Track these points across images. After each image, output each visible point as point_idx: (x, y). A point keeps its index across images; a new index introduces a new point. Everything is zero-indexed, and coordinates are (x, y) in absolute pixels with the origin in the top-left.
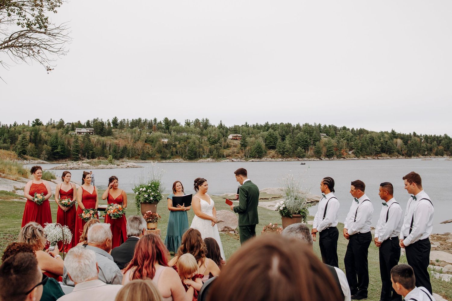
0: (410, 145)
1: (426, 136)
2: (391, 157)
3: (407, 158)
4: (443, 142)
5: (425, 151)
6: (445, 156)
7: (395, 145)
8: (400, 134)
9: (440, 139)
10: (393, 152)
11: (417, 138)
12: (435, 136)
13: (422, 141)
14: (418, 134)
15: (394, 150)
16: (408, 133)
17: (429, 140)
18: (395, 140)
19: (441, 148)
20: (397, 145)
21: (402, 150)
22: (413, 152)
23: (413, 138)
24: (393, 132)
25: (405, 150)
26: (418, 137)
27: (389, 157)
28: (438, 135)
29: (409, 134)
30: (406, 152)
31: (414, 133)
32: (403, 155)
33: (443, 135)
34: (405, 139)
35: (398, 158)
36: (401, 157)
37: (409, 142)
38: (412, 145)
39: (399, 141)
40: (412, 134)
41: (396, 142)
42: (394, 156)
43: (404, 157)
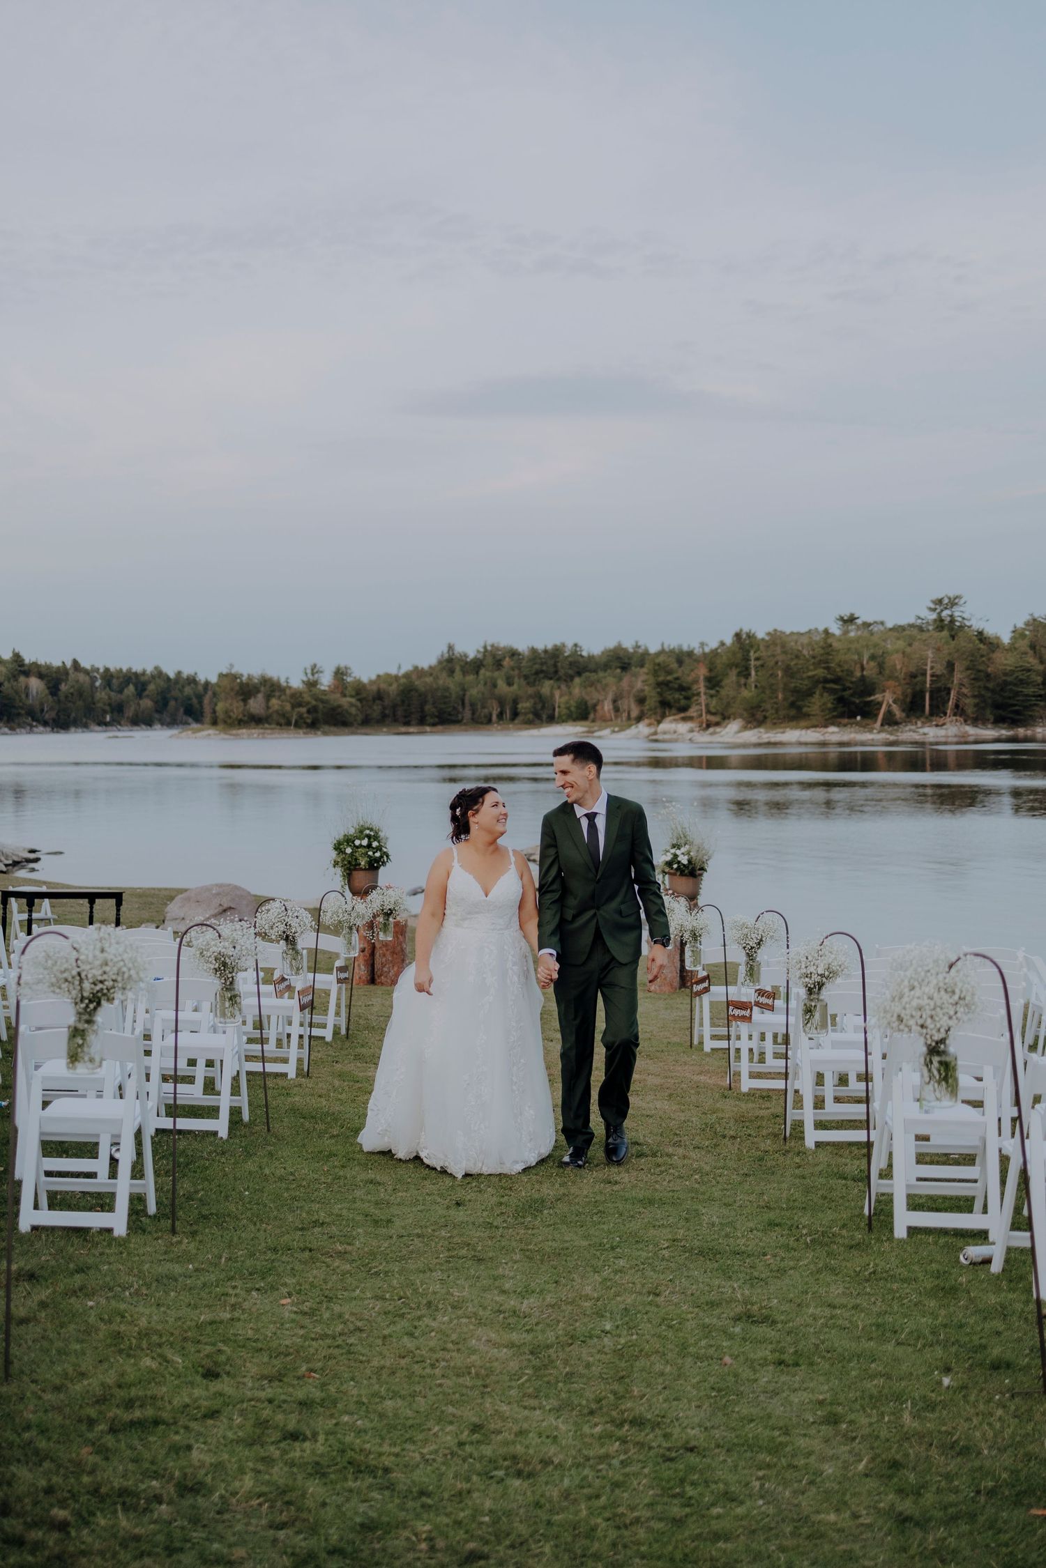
0: (66, 697)
1: (107, 670)
2: (12, 729)
3: (58, 732)
4: (151, 687)
5: (105, 712)
6: (158, 726)
7: (23, 696)
8: (35, 664)
9: (143, 679)
10: (19, 714)
11: (82, 677)
12: (129, 670)
13: (98, 684)
14: (85, 664)
15: (22, 708)
16: (56, 663)
17: (114, 681)
18: (22, 679)
19: (147, 703)
20: (27, 695)
21: (42, 710)
22: (73, 715)
23: (72, 675)
24: (17, 658)
25: (52, 709)
26: (86, 672)
27: (6, 730)
28: (137, 668)
29: (60, 664)
30: (53, 714)
31: (75, 663)
32: (45, 724)
33: (149, 669)
34: (53, 678)
35: (31, 732)
36: (41, 728)
37: (63, 687)
38: (72, 694)
39: (35, 684)
40: (69, 664)
41: (27, 687)
42: (20, 726)
43: (48, 729)
